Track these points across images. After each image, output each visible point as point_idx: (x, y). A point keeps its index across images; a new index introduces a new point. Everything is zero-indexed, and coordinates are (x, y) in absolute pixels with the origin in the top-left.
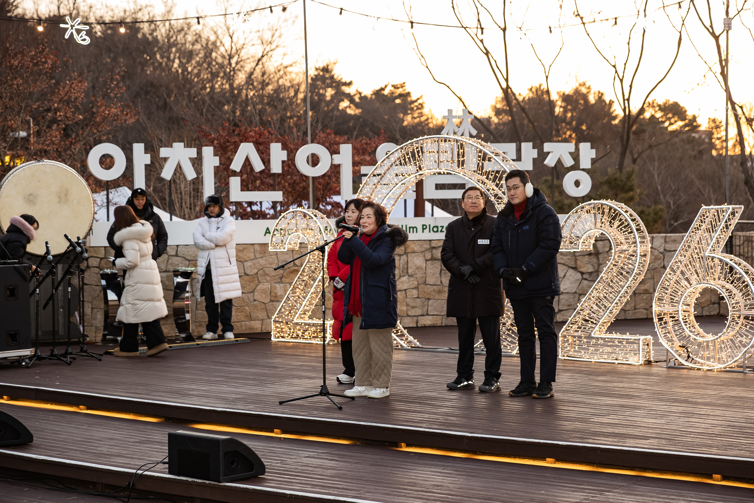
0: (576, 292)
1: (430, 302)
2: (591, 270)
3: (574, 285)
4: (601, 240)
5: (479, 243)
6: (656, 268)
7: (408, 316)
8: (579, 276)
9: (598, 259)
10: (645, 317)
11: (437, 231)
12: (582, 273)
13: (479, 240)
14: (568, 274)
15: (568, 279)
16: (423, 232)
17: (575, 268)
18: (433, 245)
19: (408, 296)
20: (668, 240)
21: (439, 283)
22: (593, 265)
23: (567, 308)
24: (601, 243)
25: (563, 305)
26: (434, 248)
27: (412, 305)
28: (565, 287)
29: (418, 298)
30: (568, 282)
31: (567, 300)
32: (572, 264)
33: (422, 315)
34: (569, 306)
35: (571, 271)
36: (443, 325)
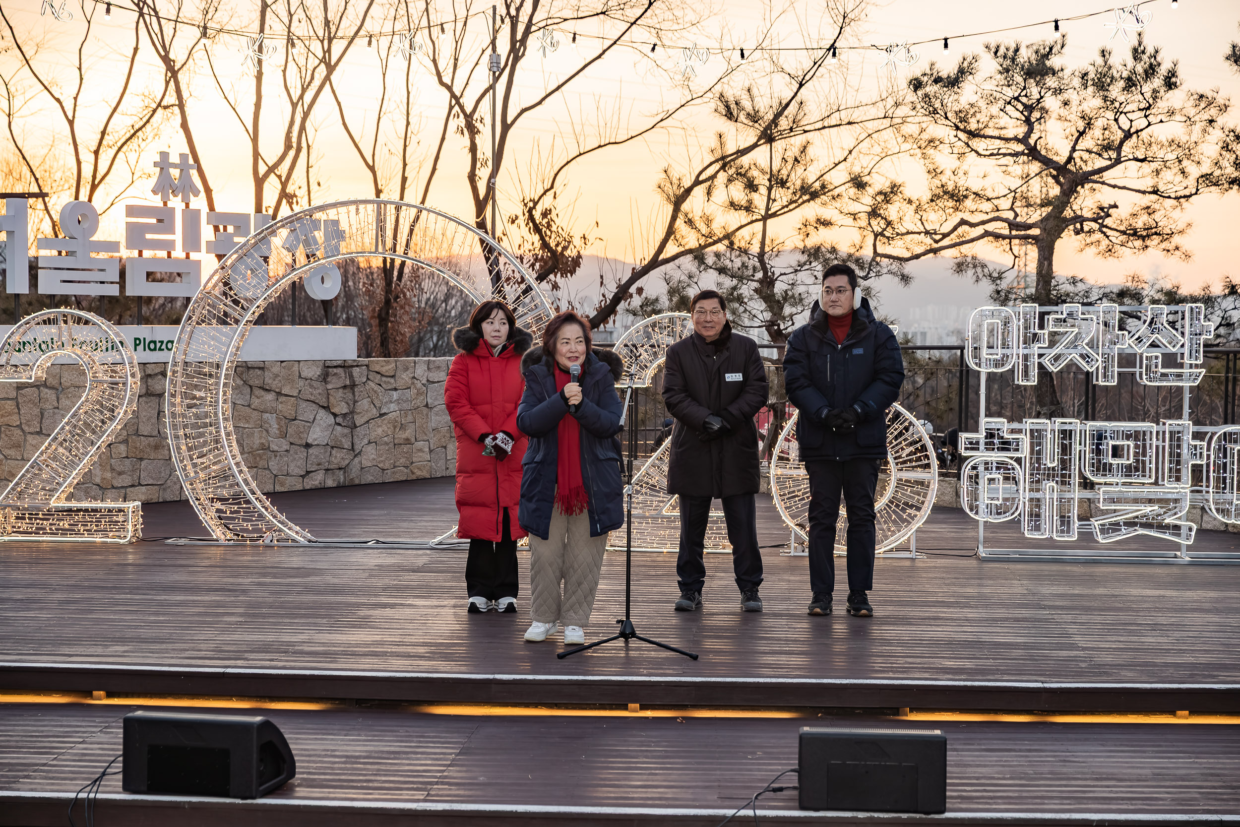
0: (327, 444)
1: (144, 463)
2: (345, 411)
3: (326, 433)
4: (357, 366)
5: (727, 380)
6: (418, 407)
7: (113, 487)
8: (331, 419)
9: (354, 394)
10: (404, 478)
11: (155, 349)
12: (335, 415)
13: (727, 375)
14: (318, 417)
15: (319, 425)
16: (135, 350)
17: (326, 408)
18: (149, 372)
19: (113, 456)
20: (431, 366)
21: (155, 433)
22: (347, 403)
23: (317, 467)
24: (358, 369)
25: (312, 464)
26: (150, 375)
27: (118, 469)
28: (315, 436)
29: (127, 457)
30: (318, 429)
31: (317, 456)
32: (323, 402)
33: (132, 486)
34: (319, 464)
35: (322, 413)
36: (161, 500)
